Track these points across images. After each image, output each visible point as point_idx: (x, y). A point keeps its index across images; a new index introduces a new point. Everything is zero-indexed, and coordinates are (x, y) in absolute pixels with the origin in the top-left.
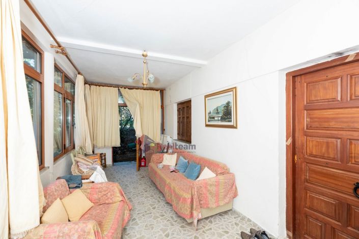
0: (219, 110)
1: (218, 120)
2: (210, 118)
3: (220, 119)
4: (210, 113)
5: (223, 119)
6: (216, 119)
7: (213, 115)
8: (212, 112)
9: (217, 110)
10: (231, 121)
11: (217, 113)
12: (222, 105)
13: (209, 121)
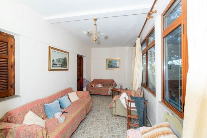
0: (60, 61)
1: (60, 66)
2: (54, 64)
3: (60, 65)
4: (54, 61)
5: (62, 66)
6: (58, 65)
7: (55, 62)
8: (55, 60)
9: (59, 60)
10: (66, 67)
11: (59, 62)
12: (62, 58)
13: (52, 67)
